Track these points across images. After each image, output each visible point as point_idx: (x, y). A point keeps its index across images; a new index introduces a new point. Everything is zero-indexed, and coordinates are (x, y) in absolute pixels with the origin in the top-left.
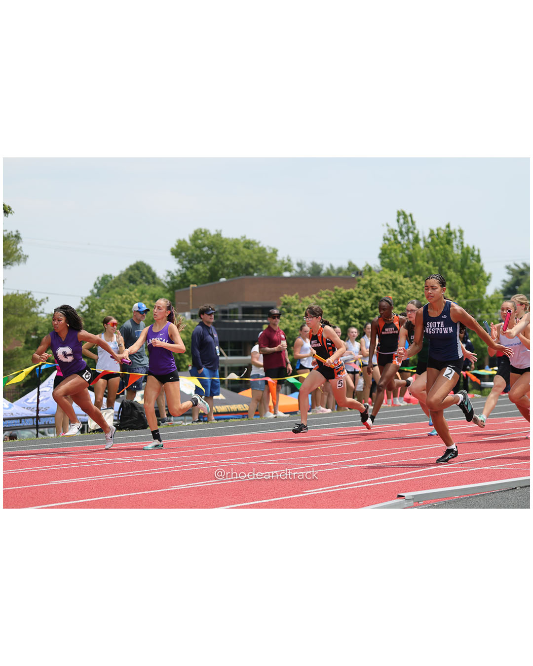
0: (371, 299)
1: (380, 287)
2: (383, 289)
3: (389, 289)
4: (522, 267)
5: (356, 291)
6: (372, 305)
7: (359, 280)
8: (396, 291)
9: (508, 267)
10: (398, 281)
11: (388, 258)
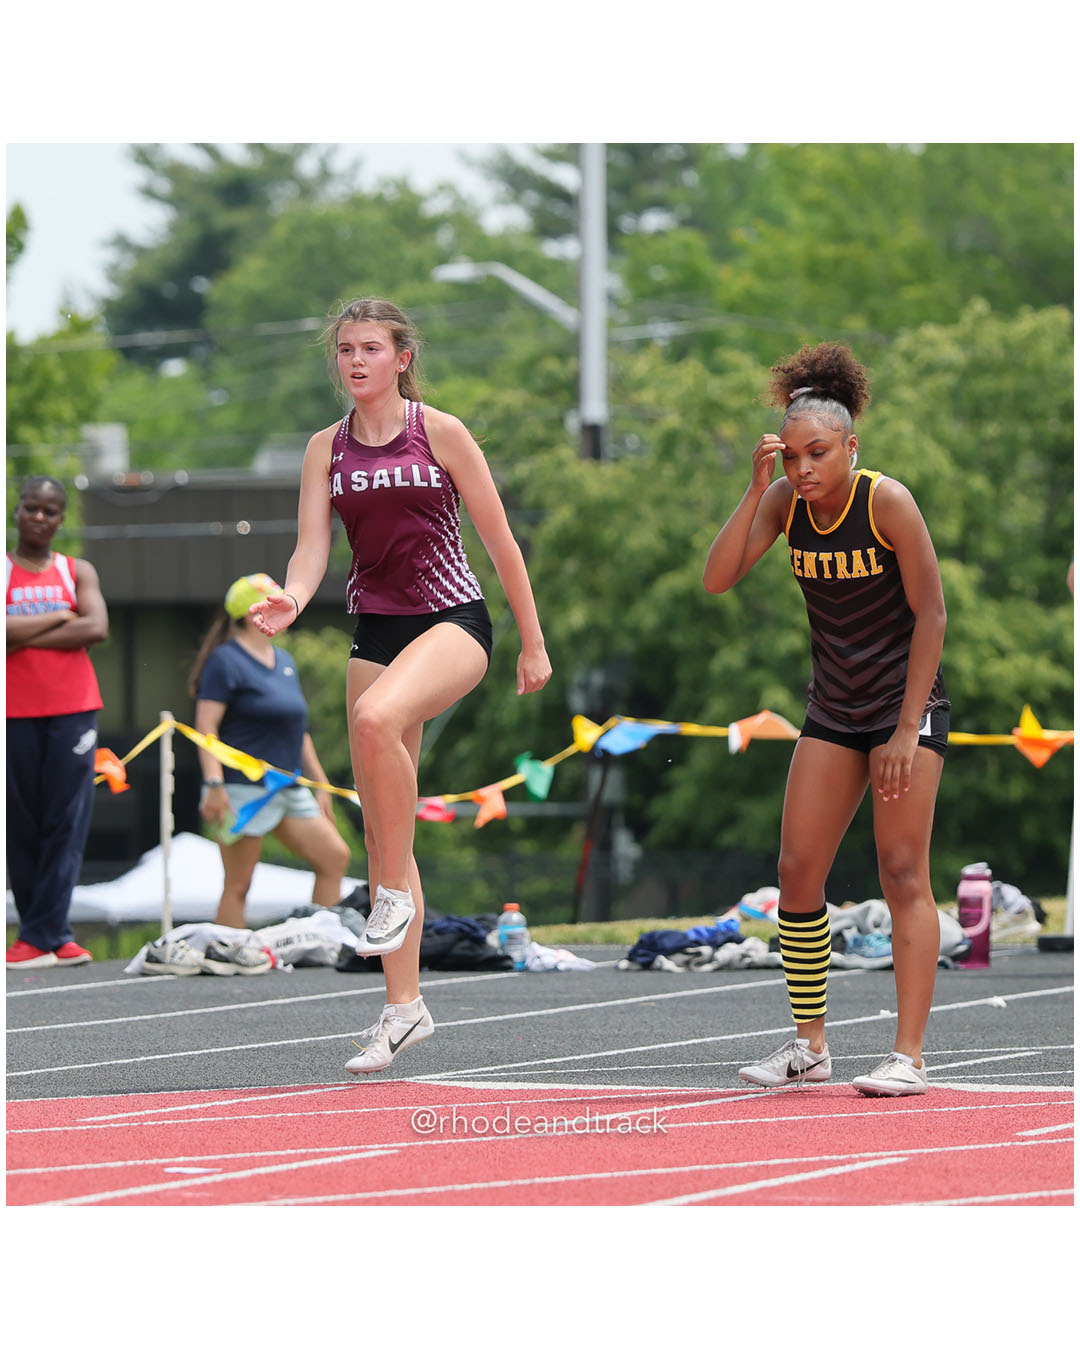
9: (144, 156)
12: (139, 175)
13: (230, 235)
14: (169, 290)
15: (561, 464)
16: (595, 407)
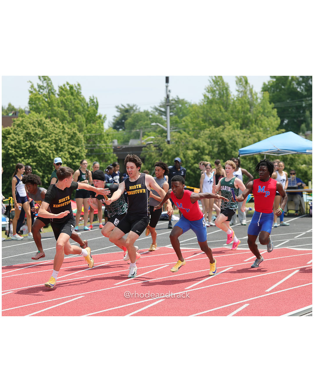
0: (22, 134)
1: (29, 125)
2: (31, 127)
3: (36, 127)
4: (127, 107)
5: (12, 129)
6: (24, 138)
7: (14, 121)
8: (41, 128)
9: (117, 107)
10: (43, 122)
11: (35, 104)
12: (116, 109)
13: (126, 116)
14: (120, 121)
15: (165, 145)
16: (169, 139)
